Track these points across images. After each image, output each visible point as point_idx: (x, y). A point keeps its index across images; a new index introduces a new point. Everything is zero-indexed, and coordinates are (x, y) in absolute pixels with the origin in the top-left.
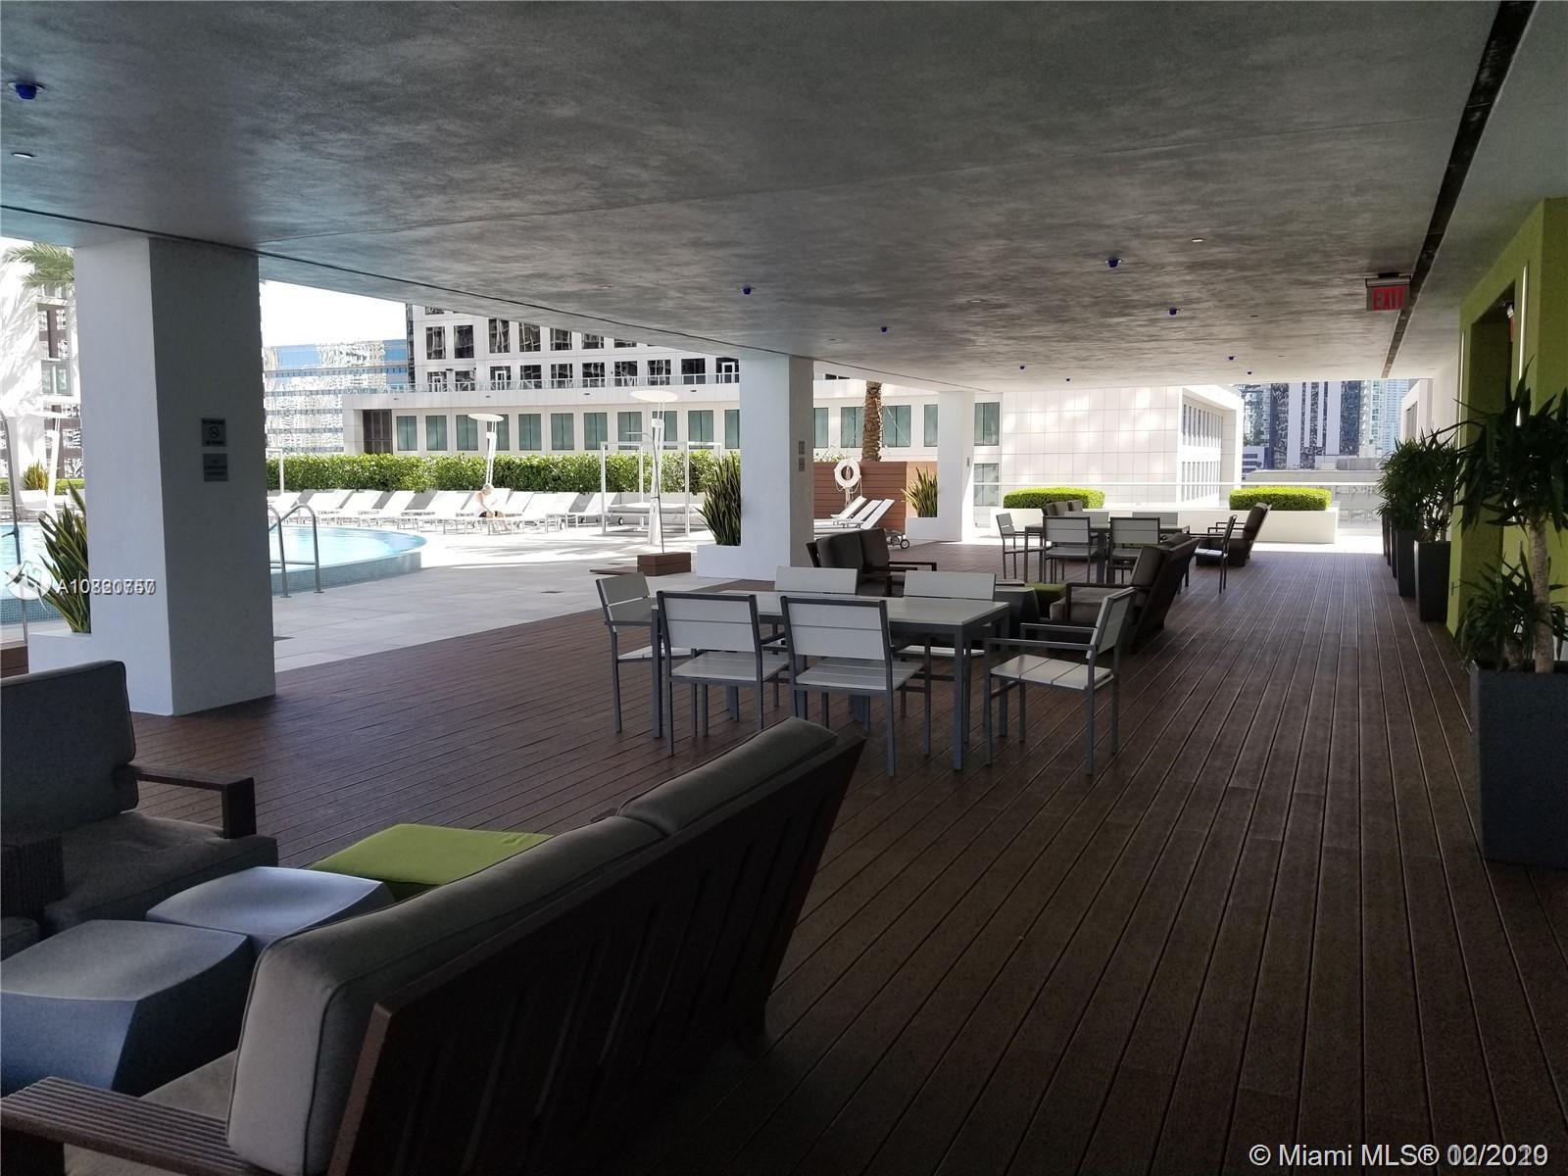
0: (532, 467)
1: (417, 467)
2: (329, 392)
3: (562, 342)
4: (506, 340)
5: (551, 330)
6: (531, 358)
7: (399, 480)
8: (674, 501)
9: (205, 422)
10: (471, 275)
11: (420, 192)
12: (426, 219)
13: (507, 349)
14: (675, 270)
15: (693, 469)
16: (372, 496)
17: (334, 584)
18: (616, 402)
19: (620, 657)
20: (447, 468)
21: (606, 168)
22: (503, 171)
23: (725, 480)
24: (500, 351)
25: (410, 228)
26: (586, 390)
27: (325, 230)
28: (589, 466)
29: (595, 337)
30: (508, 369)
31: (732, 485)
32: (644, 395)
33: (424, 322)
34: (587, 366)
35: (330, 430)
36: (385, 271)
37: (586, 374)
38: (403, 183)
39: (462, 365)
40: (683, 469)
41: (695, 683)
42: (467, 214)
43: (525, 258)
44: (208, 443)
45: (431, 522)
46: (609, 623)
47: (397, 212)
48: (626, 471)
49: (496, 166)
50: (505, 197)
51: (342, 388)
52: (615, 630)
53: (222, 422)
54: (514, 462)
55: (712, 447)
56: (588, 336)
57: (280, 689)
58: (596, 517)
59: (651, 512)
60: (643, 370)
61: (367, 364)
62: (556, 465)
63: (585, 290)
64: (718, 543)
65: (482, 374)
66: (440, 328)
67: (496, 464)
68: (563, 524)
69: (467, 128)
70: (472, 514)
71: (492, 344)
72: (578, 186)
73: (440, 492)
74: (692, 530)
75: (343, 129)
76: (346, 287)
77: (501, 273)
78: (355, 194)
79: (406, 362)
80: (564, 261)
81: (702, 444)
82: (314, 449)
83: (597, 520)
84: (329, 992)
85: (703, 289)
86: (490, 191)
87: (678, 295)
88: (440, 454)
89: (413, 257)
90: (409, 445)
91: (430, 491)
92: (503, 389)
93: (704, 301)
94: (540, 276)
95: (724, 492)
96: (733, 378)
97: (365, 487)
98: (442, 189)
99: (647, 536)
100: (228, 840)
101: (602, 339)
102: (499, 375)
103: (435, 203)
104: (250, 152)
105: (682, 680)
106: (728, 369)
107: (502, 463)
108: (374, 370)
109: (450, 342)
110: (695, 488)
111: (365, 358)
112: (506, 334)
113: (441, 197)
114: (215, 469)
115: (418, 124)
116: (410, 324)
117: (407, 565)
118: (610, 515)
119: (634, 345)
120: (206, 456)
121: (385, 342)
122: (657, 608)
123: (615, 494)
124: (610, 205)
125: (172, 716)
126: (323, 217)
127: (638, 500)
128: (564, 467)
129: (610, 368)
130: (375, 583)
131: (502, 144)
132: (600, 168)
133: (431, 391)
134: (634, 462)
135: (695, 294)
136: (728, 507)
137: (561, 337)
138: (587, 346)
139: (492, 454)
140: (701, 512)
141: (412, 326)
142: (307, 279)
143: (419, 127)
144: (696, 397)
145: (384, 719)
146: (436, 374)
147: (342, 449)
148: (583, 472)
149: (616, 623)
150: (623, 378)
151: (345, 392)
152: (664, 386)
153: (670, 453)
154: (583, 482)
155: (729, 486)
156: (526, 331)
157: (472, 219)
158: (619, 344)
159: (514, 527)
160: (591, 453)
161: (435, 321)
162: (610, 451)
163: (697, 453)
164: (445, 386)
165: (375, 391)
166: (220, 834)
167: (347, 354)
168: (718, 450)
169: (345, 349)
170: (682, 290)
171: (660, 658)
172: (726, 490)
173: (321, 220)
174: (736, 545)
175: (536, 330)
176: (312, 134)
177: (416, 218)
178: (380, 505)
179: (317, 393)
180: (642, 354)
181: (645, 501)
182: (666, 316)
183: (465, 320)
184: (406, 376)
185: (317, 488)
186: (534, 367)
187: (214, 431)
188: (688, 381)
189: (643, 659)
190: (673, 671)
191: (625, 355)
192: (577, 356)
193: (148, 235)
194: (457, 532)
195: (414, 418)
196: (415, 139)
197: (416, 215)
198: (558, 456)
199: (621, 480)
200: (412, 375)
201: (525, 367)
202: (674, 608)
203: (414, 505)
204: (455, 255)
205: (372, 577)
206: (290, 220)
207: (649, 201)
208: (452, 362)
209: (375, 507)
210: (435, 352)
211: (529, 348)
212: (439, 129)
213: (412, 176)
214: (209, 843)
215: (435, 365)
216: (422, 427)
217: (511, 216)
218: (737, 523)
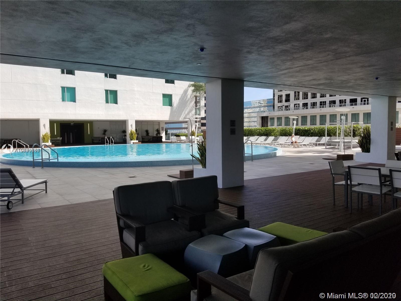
0: (305, 130)
1: (275, 130)
2: (253, 112)
3: (314, 96)
4: (298, 97)
5: (311, 93)
6: (305, 101)
7: (270, 134)
8: (347, 139)
9: (231, 121)
10: (295, 81)
11: (285, 62)
12: (286, 68)
13: (299, 99)
14: (354, 74)
15: (354, 130)
16: (264, 138)
17: (256, 159)
18: (329, 112)
19: (335, 184)
20: (283, 130)
21: (337, 49)
22: (308, 54)
23: (366, 133)
24: (297, 100)
25: (281, 71)
26: (320, 109)
27: (260, 74)
28: (322, 129)
29: (324, 94)
30: (299, 104)
31: (368, 135)
32: (338, 109)
33: (277, 93)
34: (321, 102)
35: (253, 122)
36: (273, 82)
37: (321, 104)
38: (281, 60)
39: (287, 104)
40: (351, 130)
41: (359, 193)
42: (296, 66)
43: (310, 75)
44: (231, 126)
45: (278, 144)
46: (332, 174)
47: (278, 67)
48: (333, 131)
49: (306, 52)
50: (307, 60)
51: (257, 111)
52: (334, 176)
53: (234, 121)
54: (300, 129)
55: (359, 124)
56: (321, 94)
57: (245, 184)
58: (323, 143)
59: (341, 142)
60: (338, 103)
61: (263, 105)
62: (312, 130)
63: (326, 82)
64: (363, 152)
65: (292, 106)
66: (281, 95)
67: (295, 129)
68: (314, 146)
69: (300, 44)
70: (289, 142)
71: (295, 98)
72: (328, 55)
73: (280, 137)
74: (353, 148)
75: (269, 48)
76: (263, 87)
77: (303, 80)
78: (269, 64)
79: (273, 104)
80: (321, 75)
81: (356, 123)
82: (250, 126)
83: (323, 145)
84: (277, 265)
85: (362, 79)
86: (304, 59)
87: (355, 81)
88: (280, 127)
89: (281, 78)
90: (272, 125)
91: (278, 137)
92: (297, 109)
93: (362, 82)
94: (314, 80)
95: (365, 137)
96: (366, 104)
97: (262, 135)
98: (291, 60)
99: (339, 149)
100: (238, 220)
101: (326, 95)
102: (296, 106)
103: (288, 64)
104: (246, 57)
105: (355, 191)
106: (365, 101)
107: (297, 129)
108: (264, 106)
109: (284, 98)
110: (354, 135)
111: (262, 104)
112: (299, 95)
113: (291, 62)
114: (233, 132)
115: (287, 45)
116: (274, 94)
117: (273, 155)
118: (327, 143)
119: (335, 96)
120: (231, 129)
121: (267, 99)
122: (348, 171)
123: (329, 137)
124: (337, 59)
125: (222, 188)
126: (260, 70)
127: (336, 139)
128: (314, 130)
129: (328, 103)
130: (265, 159)
131: (309, 47)
132: (336, 49)
133: (278, 111)
134: (335, 128)
135: (360, 81)
136: (366, 141)
137: (314, 95)
138: (321, 97)
139: (295, 127)
140: (357, 143)
141: (274, 95)
142: (254, 86)
143: (288, 45)
144: (355, 109)
145: (270, 194)
146: (280, 107)
147: (256, 126)
148: (320, 131)
149: (334, 174)
150: (331, 105)
151: (257, 112)
152: (344, 107)
153: (346, 126)
154: (320, 134)
155: (367, 135)
156: (304, 94)
157: (298, 67)
158: (331, 96)
159: (300, 146)
160: (322, 126)
161: (280, 93)
162: (327, 126)
163: (355, 125)
164: (282, 110)
165: (264, 112)
166: (236, 218)
167: (258, 103)
168: (361, 125)
169: (258, 102)
170: (356, 80)
171: (348, 185)
172: (366, 136)
173: (260, 71)
174: (368, 152)
175: (307, 93)
176: (261, 51)
177: (283, 68)
178: (266, 140)
179: (251, 113)
180: (337, 98)
181: (338, 139)
182: (350, 87)
183: (288, 92)
184: (272, 108)
185: (251, 136)
186: (306, 103)
187: (233, 123)
188: (352, 105)
189: (342, 185)
190: (352, 189)
191: (332, 99)
192: (318, 100)
193: (221, 79)
194: (285, 147)
195: (274, 118)
196: (286, 49)
197: (284, 67)
198: (313, 127)
199: (331, 133)
200: (274, 107)
201: (304, 103)
202: (353, 171)
203: (274, 140)
204: (292, 77)
205: (264, 158)
206: (253, 72)
207: (349, 56)
208: (284, 103)
209: (264, 140)
210: (280, 101)
211: (305, 99)
212: (293, 45)
213: (284, 58)
214: (234, 220)
215: (280, 104)
216: (276, 120)
217: (309, 65)
218: (369, 146)
